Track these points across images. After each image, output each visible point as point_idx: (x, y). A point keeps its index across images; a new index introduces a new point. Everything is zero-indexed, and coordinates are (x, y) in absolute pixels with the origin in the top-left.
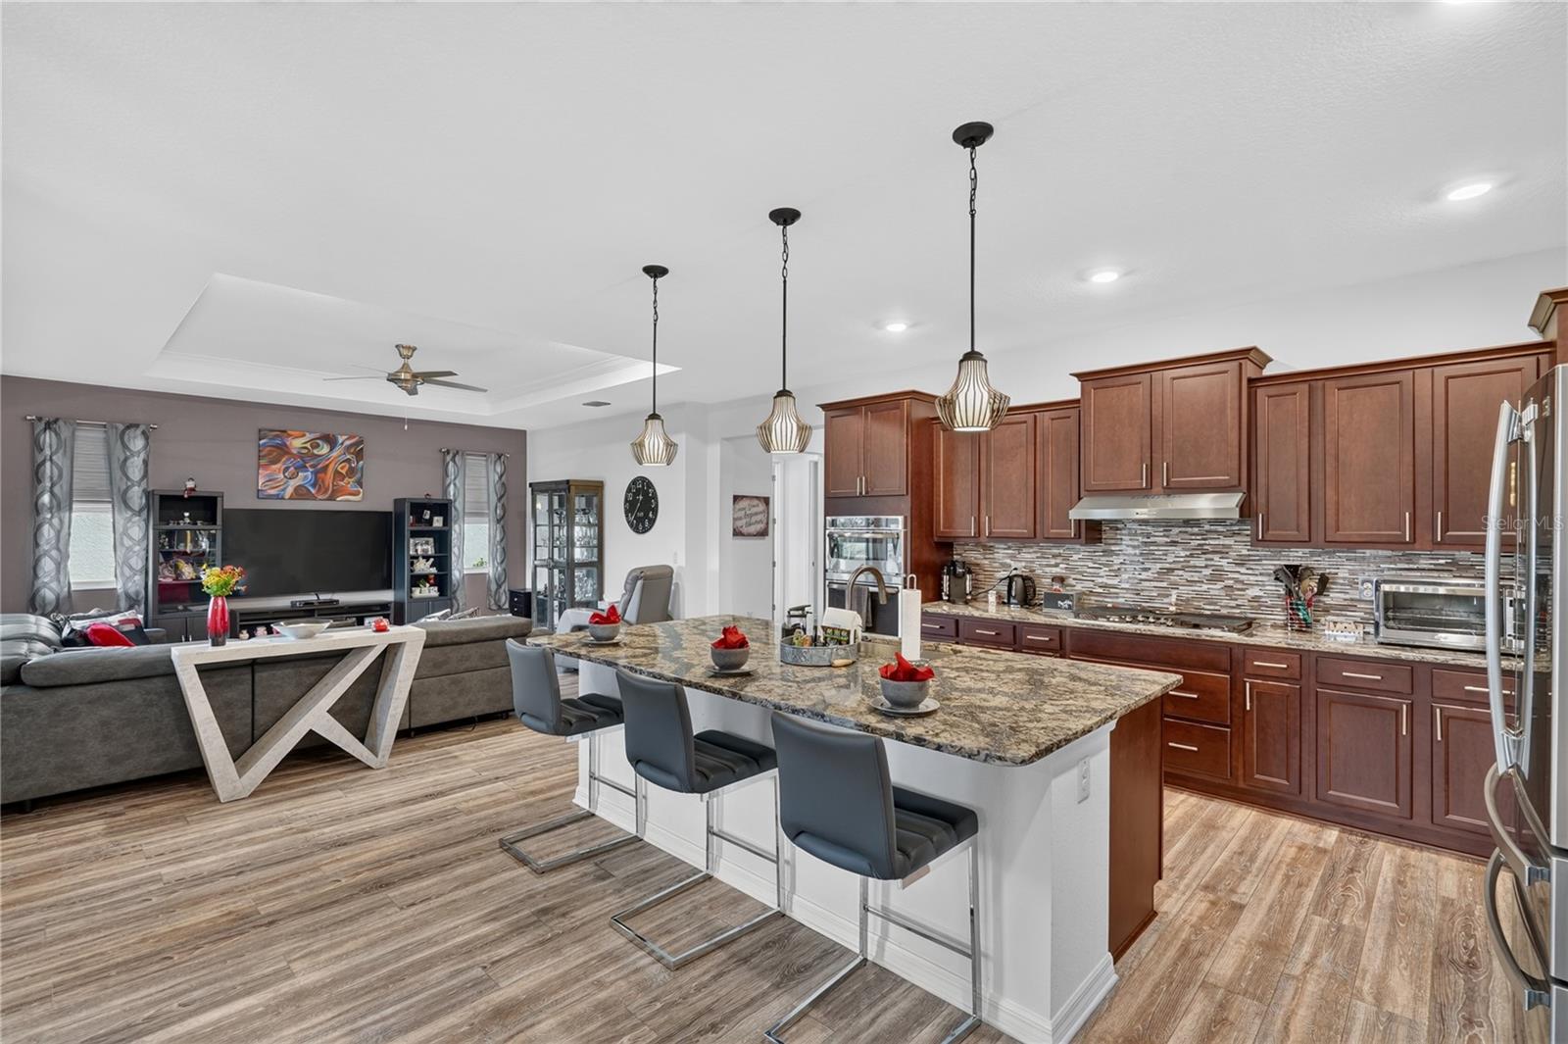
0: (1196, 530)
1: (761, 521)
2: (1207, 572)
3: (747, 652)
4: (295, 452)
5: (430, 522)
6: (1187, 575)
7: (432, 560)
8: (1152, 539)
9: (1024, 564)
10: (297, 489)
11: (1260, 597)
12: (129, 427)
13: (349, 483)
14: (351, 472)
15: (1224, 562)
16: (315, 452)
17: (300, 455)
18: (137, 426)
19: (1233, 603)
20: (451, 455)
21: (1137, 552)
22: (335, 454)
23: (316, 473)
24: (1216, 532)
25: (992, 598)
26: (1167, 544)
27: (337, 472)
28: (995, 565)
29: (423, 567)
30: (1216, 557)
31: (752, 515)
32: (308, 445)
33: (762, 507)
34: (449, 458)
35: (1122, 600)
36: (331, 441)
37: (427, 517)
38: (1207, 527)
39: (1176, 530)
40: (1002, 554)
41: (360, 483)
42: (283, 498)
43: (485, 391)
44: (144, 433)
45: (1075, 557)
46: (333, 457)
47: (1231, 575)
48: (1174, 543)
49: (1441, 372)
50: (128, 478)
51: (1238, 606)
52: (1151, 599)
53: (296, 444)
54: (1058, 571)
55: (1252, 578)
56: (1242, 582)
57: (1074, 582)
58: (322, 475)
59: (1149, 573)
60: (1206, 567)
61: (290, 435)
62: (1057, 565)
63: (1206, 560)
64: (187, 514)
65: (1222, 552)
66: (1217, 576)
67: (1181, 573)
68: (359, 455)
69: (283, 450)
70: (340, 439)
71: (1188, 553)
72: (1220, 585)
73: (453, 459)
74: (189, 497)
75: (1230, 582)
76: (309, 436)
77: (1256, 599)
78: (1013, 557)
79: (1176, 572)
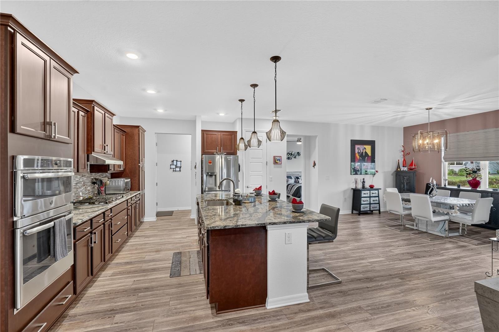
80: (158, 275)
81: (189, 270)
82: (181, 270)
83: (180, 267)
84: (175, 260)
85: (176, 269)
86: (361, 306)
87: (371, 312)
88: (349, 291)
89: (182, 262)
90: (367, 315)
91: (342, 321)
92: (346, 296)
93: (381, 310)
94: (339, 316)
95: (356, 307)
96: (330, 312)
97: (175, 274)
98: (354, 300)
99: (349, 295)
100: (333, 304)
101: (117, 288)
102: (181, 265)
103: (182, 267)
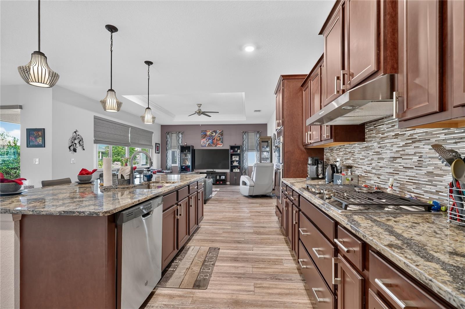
4: (208, 135)
5: (237, 151)
7: (238, 162)
9: (340, 158)
10: (209, 144)
12: (179, 133)
13: (220, 142)
14: (220, 139)
16: (212, 135)
17: (209, 136)
18: (180, 132)
20: (244, 133)
22: (217, 135)
23: (212, 140)
27: (217, 140)
29: (235, 164)
32: (211, 133)
34: (244, 134)
36: (215, 132)
37: (236, 150)
41: (222, 142)
42: (206, 146)
43: (218, 112)
44: (181, 134)
46: (216, 136)
50: (179, 143)
53: (208, 133)
58: (214, 141)
61: (207, 131)
62: (350, 159)
64: (187, 150)
68: (222, 135)
69: (206, 135)
70: (218, 131)
73: (245, 134)
74: (186, 147)
76: (211, 131)
78: (337, 154)
80: (231, 252)
81: (199, 251)
82: (208, 252)
83: (206, 257)
84: (209, 269)
85: (212, 254)
89: (201, 264)
97: (215, 249)
101: (265, 246)
102: (205, 258)
103: (204, 255)
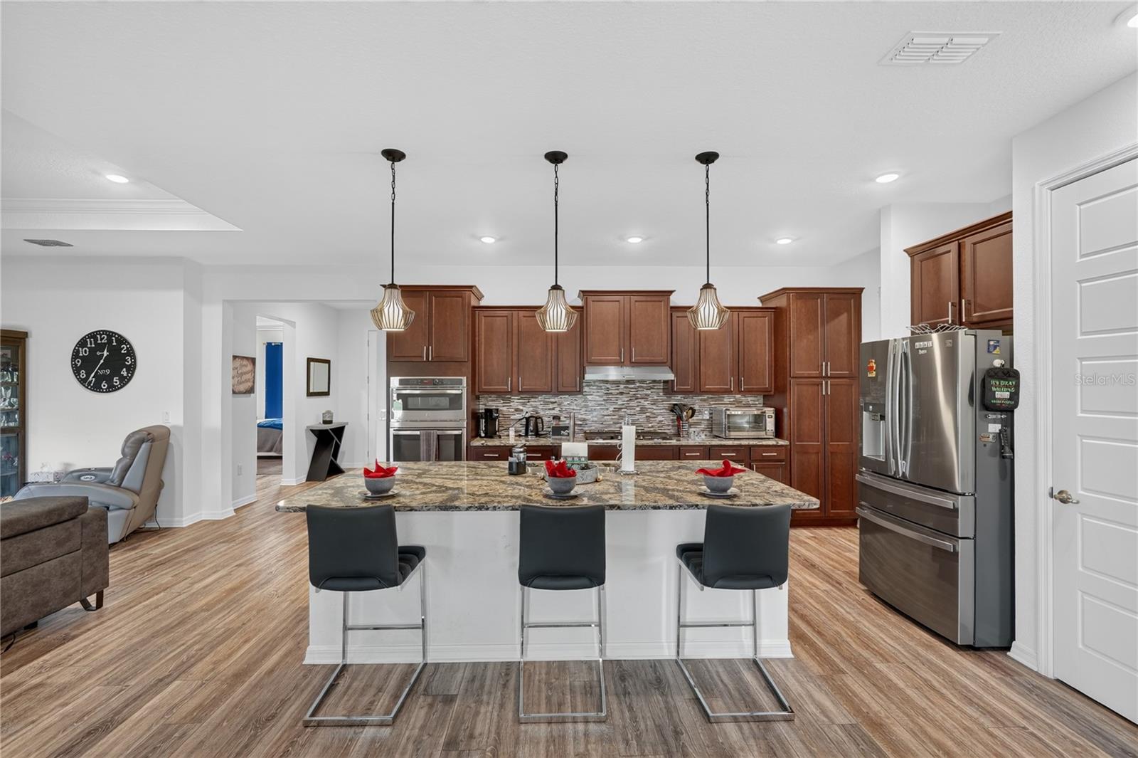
0: (632, 386)
1: (247, 381)
2: (638, 409)
3: (574, 481)
6: (628, 411)
8: (610, 391)
9: (531, 409)
11: (662, 421)
15: (646, 403)
19: (650, 425)
21: (602, 399)
24: (642, 387)
25: (512, 433)
26: (618, 394)
28: (511, 410)
30: (642, 401)
31: (242, 374)
33: (250, 367)
35: (593, 428)
38: (638, 384)
39: (622, 386)
40: (516, 402)
45: (566, 403)
47: (649, 410)
48: (622, 393)
49: (742, 314)
51: (652, 427)
52: (609, 426)
54: (556, 412)
55: (659, 411)
56: (654, 414)
57: (565, 419)
59: (608, 411)
60: (638, 406)
62: (553, 409)
63: (638, 402)
65: (645, 397)
66: (643, 410)
67: (625, 410)
71: (628, 399)
72: (644, 416)
75: (648, 414)
77: (661, 421)
78: (524, 404)
79: (623, 410)
86: (199, 725)
87: (169, 729)
88: (255, 736)
90: (174, 719)
91: (218, 680)
92: (250, 720)
93: (146, 751)
94: (229, 681)
95: (209, 715)
96: (250, 677)
98: (225, 724)
99: (245, 727)
100: (258, 689)
